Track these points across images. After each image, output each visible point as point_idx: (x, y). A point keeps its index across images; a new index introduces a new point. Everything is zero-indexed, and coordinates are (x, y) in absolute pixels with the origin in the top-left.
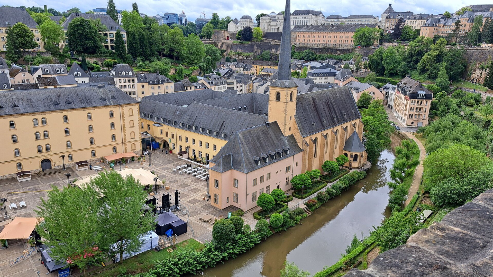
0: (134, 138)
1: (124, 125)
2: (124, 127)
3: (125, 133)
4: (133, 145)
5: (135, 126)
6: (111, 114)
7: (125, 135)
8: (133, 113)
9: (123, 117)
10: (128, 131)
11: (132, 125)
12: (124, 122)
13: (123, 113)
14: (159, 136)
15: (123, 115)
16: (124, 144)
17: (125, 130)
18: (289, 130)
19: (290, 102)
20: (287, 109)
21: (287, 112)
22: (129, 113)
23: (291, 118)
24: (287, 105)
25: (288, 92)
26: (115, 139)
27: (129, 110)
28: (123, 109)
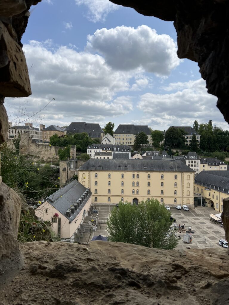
0: (189, 195)
1: (183, 185)
2: (183, 187)
3: (183, 190)
4: (188, 200)
5: (190, 187)
6: (176, 177)
7: (183, 192)
8: (190, 178)
9: (183, 180)
10: (185, 190)
11: (188, 186)
12: (183, 183)
13: (183, 177)
14: (208, 197)
15: (183, 178)
16: (182, 198)
17: (183, 189)
22: (187, 178)
26: (176, 194)
27: (187, 176)
28: (184, 175)
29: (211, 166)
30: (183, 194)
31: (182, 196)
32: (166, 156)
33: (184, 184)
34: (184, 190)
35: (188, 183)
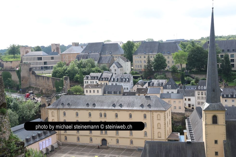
0: (160, 137)
1: (153, 126)
2: (153, 128)
3: (153, 132)
5: (161, 128)
6: (145, 117)
7: (154, 134)
8: (160, 118)
9: (153, 120)
10: (156, 131)
11: (159, 127)
12: (153, 124)
13: (153, 116)
15: (153, 118)
16: (152, 140)
17: (153, 130)
18: (216, 154)
19: (215, 125)
20: (206, 132)
21: (207, 134)
22: (157, 118)
23: (216, 142)
24: (207, 128)
25: (207, 115)
26: (146, 135)
27: (157, 115)
28: (153, 114)
29: (226, 99)
30: (153, 136)
31: (152, 138)
32: (170, 86)
35: (158, 124)
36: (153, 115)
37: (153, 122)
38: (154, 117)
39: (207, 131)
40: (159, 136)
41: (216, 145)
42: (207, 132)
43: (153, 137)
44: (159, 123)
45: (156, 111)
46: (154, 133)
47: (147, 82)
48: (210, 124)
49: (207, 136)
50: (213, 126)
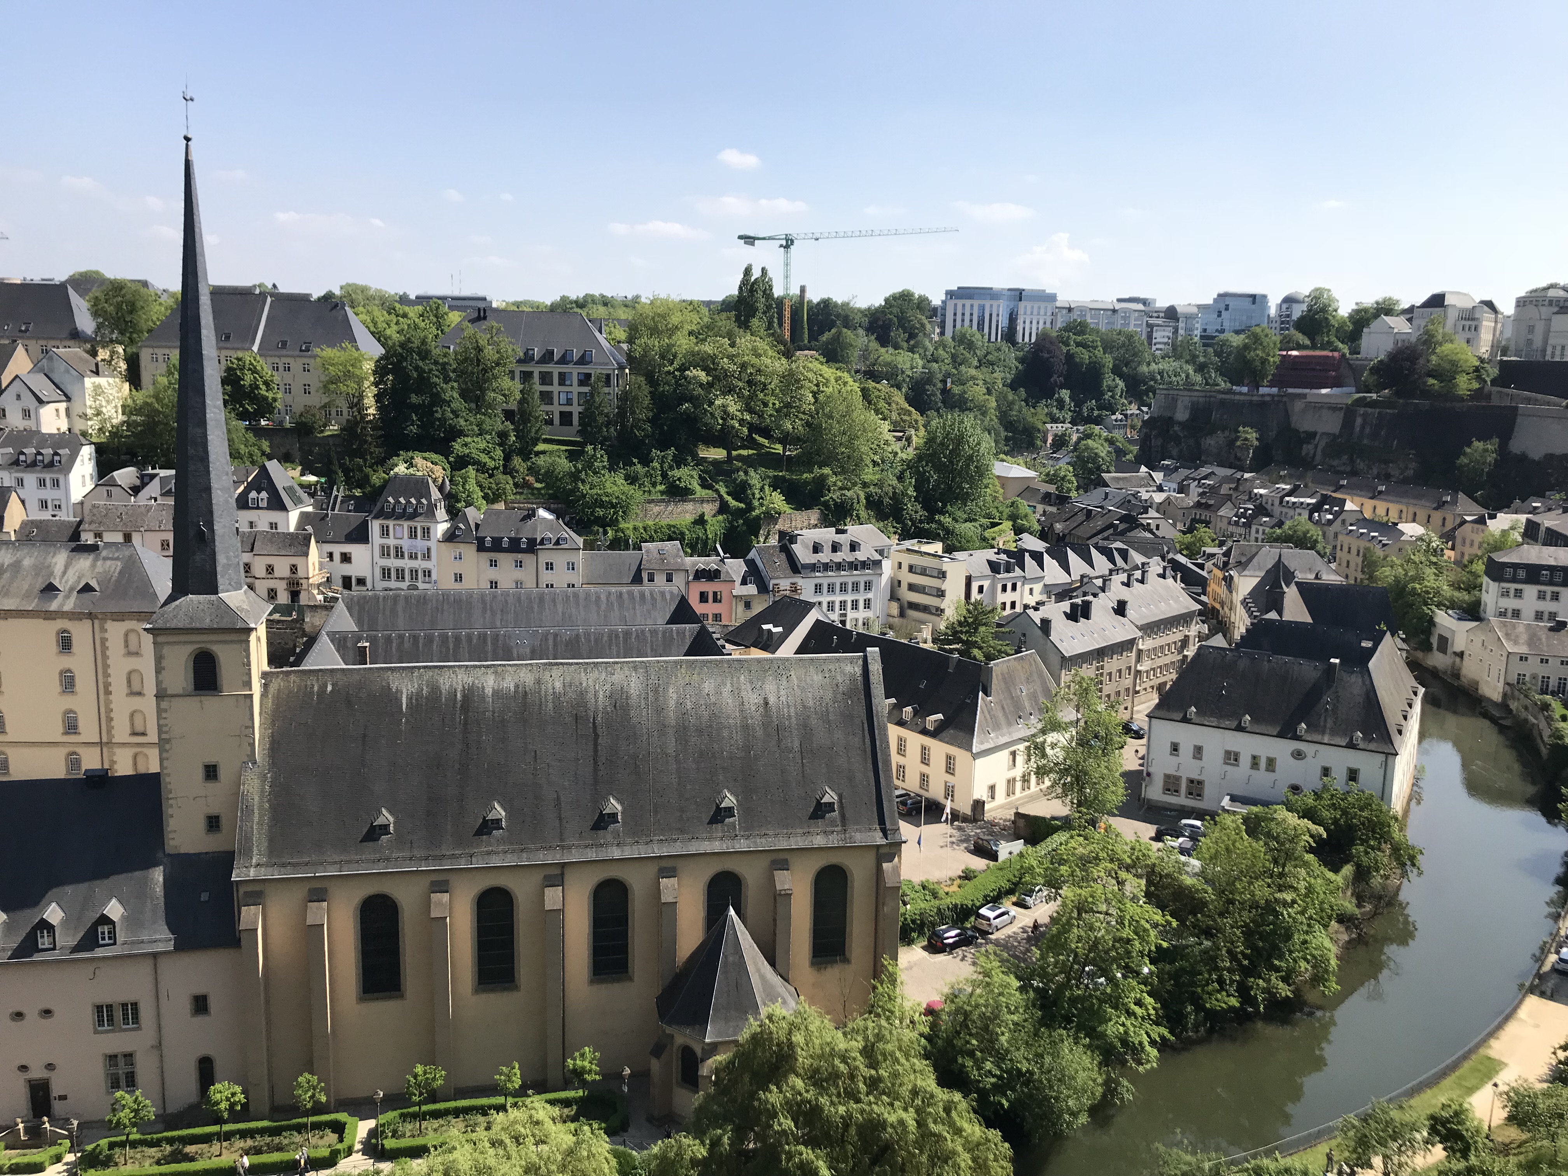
0: (144, 734)
1: (107, 685)
2: (108, 693)
3: (109, 711)
4: (142, 757)
5: (146, 691)
6: (64, 643)
7: (110, 719)
8: (140, 646)
9: (105, 657)
10: (121, 706)
11: (137, 688)
12: (107, 675)
13: (104, 641)
15: (104, 648)
16: (105, 750)
17: (108, 703)
18: (211, 827)
19: (203, 698)
20: (165, 729)
21: (168, 741)
22: (127, 646)
23: (211, 772)
24: (166, 711)
25: (166, 650)
26: (75, 727)
27: (126, 635)
28: (106, 630)
29: (493, 556)
30: (110, 729)
31: (104, 740)
32: (263, 495)
33: (110, 680)
34: (112, 706)
35: (130, 674)
36: (107, 635)
37: (106, 666)
38: (107, 644)
39: (166, 725)
40: (139, 728)
41: (211, 785)
42: (166, 733)
43: (109, 731)
44: (135, 671)
45: (119, 617)
46: (112, 715)
47: (153, 477)
48: (181, 692)
49: (167, 747)
50: (198, 698)
